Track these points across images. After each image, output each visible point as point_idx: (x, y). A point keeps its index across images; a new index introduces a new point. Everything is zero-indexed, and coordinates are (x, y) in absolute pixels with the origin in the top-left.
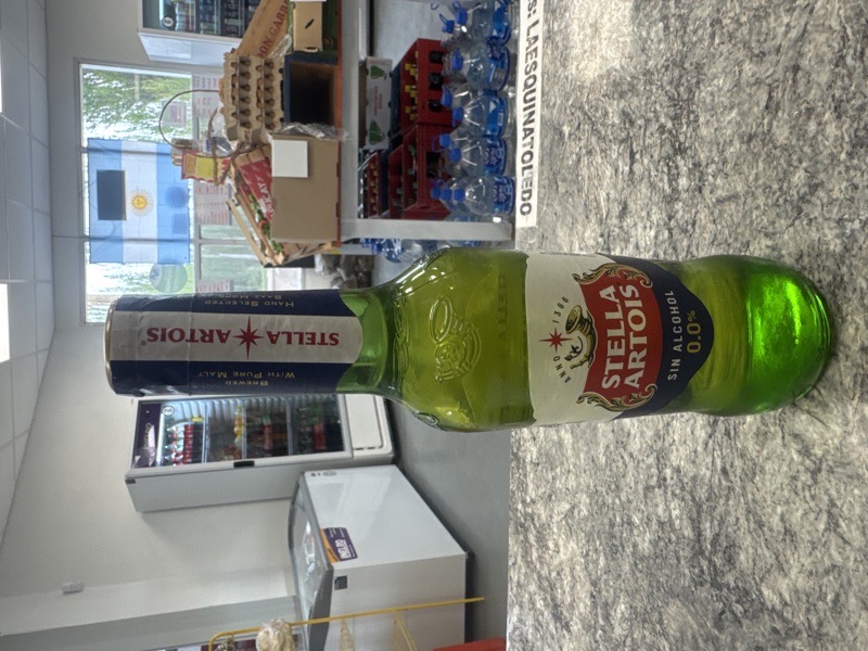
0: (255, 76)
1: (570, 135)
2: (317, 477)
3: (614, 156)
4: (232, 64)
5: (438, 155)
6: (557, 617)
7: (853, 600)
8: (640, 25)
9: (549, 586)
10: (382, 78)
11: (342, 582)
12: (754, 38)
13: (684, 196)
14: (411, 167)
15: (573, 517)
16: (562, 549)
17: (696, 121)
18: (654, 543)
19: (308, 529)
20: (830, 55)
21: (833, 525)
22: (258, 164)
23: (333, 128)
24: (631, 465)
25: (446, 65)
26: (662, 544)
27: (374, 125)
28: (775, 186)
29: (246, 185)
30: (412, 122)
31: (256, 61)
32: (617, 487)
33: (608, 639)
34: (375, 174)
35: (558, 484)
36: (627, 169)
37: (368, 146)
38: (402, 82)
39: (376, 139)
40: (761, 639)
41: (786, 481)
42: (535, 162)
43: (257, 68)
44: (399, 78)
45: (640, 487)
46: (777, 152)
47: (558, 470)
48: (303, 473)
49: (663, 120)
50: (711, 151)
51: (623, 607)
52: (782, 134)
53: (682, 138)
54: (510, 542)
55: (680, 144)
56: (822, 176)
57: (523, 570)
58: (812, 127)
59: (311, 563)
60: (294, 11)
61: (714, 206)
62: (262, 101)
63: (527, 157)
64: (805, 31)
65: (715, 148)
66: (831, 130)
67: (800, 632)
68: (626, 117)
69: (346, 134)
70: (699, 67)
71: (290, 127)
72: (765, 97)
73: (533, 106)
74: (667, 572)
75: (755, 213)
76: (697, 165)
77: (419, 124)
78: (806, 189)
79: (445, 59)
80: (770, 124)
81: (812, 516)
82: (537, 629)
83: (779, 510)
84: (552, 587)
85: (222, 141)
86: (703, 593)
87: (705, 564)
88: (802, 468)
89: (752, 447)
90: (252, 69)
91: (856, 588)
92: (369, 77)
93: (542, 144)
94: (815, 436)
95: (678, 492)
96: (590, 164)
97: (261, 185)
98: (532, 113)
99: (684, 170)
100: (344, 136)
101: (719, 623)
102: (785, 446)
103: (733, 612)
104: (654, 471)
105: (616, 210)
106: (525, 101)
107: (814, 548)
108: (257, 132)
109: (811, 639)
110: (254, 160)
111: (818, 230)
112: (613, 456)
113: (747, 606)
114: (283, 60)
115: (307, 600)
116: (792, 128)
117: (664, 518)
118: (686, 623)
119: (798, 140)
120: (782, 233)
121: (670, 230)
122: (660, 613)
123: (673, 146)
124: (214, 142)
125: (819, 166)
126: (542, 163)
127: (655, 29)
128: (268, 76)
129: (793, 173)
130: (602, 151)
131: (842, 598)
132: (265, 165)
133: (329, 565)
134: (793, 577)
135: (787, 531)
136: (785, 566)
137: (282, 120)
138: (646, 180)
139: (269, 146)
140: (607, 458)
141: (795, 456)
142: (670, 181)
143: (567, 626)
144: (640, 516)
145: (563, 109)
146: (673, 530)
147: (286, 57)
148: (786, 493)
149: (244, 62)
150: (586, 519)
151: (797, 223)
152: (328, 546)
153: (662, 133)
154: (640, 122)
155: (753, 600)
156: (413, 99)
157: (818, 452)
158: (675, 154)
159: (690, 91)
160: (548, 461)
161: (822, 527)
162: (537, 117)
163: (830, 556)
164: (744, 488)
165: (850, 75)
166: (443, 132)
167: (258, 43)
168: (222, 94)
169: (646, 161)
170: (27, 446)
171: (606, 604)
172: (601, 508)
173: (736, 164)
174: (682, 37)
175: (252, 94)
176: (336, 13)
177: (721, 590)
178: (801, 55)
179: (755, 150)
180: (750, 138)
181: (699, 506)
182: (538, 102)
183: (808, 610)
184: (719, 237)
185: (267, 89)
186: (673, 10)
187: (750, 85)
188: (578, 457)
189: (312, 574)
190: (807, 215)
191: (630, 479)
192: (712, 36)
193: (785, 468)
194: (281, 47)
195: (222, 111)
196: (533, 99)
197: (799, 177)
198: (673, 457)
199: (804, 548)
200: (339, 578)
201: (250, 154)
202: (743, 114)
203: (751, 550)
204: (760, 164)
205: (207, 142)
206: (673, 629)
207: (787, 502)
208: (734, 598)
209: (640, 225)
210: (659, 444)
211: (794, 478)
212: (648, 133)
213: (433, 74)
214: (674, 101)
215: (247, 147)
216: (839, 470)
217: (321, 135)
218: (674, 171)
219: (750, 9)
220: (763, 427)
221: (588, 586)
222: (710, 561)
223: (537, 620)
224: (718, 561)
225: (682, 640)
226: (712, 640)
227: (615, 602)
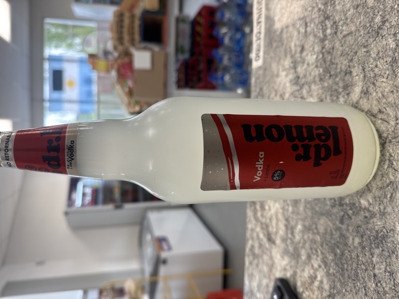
3: (298, 26)
4: (117, 16)
6: (270, 240)
13: (329, 37)
16: (272, 208)
17: (334, 3)
21: (390, 165)
28: (368, 25)
33: (292, 242)
36: (304, 31)
42: (262, 36)
46: (369, 10)
49: (320, 6)
50: (340, 15)
51: (299, 226)
53: (328, 12)
54: (248, 211)
55: (327, 15)
56: (387, 17)
57: (254, 222)
61: (342, 39)
65: (342, 13)
67: (376, 214)
68: (303, 7)
73: (261, 11)
74: (319, 205)
75: (360, 38)
76: (335, 23)
78: (381, 23)
82: (260, 247)
84: (267, 226)
86: (335, 210)
90: (126, 19)
94: (384, 128)
96: (287, 32)
98: (260, 15)
99: (329, 26)
101: (342, 222)
103: (348, 215)
105: (299, 49)
107: (383, 177)
109: (380, 216)
111: (386, 40)
113: (354, 210)
118: (327, 225)
119: (378, 3)
120: (371, 45)
121: (323, 54)
122: (316, 225)
123: (324, 16)
125: (386, 12)
126: (265, 36)
129: (375, 18)
130: (293, 25)
131: (394, 195)
134: (374, 192)
136: (371, 188)
138: (312, 34)
142: (323, 32)
143: (274, 242)
145: (275, 10)
149: (123, 15)
151: (377, 39)
153: (319, 12)
154: (310, 9)
155: (356, 207)
157: (385, 135)
158: (325, 20)
161: (386, 167)
162: (263, 16)
163: (389, 178)
169: (312, 26)
171: (292, 228)
173: (351, 19)
175: (126, 30)
177: (343, 206)
179: (360, 11)
180: (357, 7)
183: (380, 204)
184: (344, 52)
190: (381, 35)
197: (378, 19)
204: (362, 17)
206: (321, 229)
208: (348, 208)
209: (310, 54)
212: (313, 13)
216: (394, 140)
218: (325, 28)
221: (284, 222)
223: (260, 243)
225: (326, 233)
226: (339, 229)
227: (296, 225)
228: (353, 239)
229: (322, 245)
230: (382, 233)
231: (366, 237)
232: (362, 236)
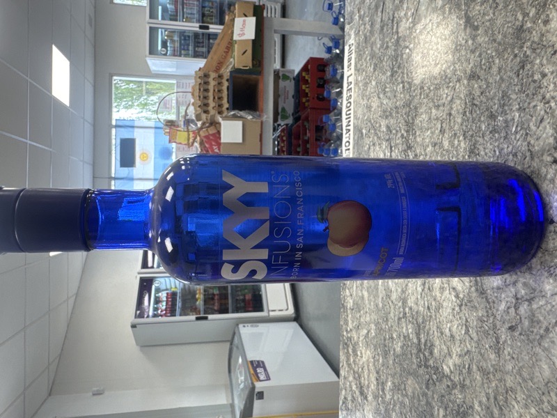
0: (212, 83)
1: (366, 134)
2: (246, 327)
3: (384, 147)
4: (199, 77)
5: (323, 127)
6: (362, 393)
7: (474, 367)
8: (393, 84)
9: (358, 377)
10: (289, 81)
11: (261, 395)
12: (436, 98)
14: (306, 134)
15: (368, 337)
16: (364, 356)
17: (415, 134)
18: (402, 347)
19: (240, 360)
20: (461, 111)
21: (467, 332)
22: (213, 135)
23: (258, 113)
24: (392, 307)
25: (327, 73)
26: (405, 348)
27: (283, 109)
29: (205, 147)
30: (307, 107)
31: (213, 75)
32: (387, 319)
33: (383, 402)
34: (284, 138)
35: (362, 320)
36: (389, 154)
37: (280, 122)
38: (301, 83)
39: (284, 117)
40: (443, 392)
41: (451, 311)
42: (351, 147)
43: (214, 79)
44: (299, 81)
45: (396, 318)
46: (444, 152)
47: (362, 312)
48: (238, 325)
49: (403, 132)
51: (390, 383)
52: (446, 144)
53: (410, 141)
54: (341, 354)
55: (410, 144)
57: (347, 369)
58: (456, 142)
59: (242, 382)
60: (236, 46)
62: (216, 98)
63: (347, 144)
64: (453, 98)
65: (422, 147)
66: (462, 144)
67: (457, 385)
68: (388, 127)
69: (265, 117)
70: (416, 108)
71: (232, 113)
72: (440, 126)
73: (350, 118)
74: (407, 362)
76: (416, 155)
77: (311, 108)
79: (327, 69)
80: (442, 139)
81: (460, 327)
82: (353, 402)
83: (448, 326)
84: (360, 377)
85: (192, 121)
86: (421, 371)
87: (422, 355)
88: (456, 304)
89: (438, 295)
90: (211, 80)
91: (475, 361)
92: (280, 81)
93: (354, 138)
94: (460, 288)
95: (411, 320)
96: (374, 150)
97: (215, 147)
98: (349, 121)
99: (411, 157)
100: (264, 118)
101: (427, 388)
102: (450, 293)
103: (433, 380)
104: (401, 309)
106: (347, 115)
107: (461, 343)
108: (213, 116)
109: (461, 388)
110: (211, 133)
112: (385, 303)
113: (438, 375)
114: (229, 74)
115: (239, 407)
116: (450, 141)
117: (406, 334)
118: (415, 388)
122: (405, 385)
123: (407, 145)
124: (188, 122)
126: (354, 148)
127: (399, 87)
128: (220, 84)
130: (379, 144)
131: (471, 366)
132: (218, 135)
133: (252, 383)
134: (454, 358)
135: (452, 336)
136: (451, 353)
137: (227, 109)
139: (220, 124)
140: (383, 304)
141: (454, 298)
143: (366, 398)
144: (396, 333)
145: (363, 121)
146: (409, 340)
147: (231, 72)
148: (451, 317)
149: (206, 76)
150: (374, 338)
152: (252, 372)
153: (403, 138)
154: (394, 132)
155: (440, 372)
156: (307, 93)
157: (461, 296)
158: (407, 149)
159: (413, 119)
160: (358, 307)
161: (463, 332)
162: (351, 123)
163: (466, 346)
164: (436, 316)
165: (468, 121)
166: (326, 114)
167: (215, 64)
168: (193, 95)
169: (396, 151)
170: (75, 302)
171: (383, 383)
172: (380, 332)
173: (430, 157)
174: (409, 92)
175: (211, 94)
176: (261, 46)
177: (428, 368)
178: (452, 108)
179: (437, 151)
180: (435, 145)
181: (419, 326)
182: (352, 116)
183: (459, 374)
185: (219, 91)
186: (406, 79)
187: (435, 120)
188: (370, 304)
189: (242, 390)
191: (392, 315)
192: (421, 94)
193: (450, 305)
194: (227, 66)
195: (193, 104)
196: (350, 114)
198: (409, 301)
199: (457, 343)
200: (258, 393)
201: (209, 129)
202: (432, 133)
203: (439, 347)
205: (184, 122)
206: (410, 392)
207: (451, 322)
208: (433, 372)
210: (403, 295)
211: (454, 309)
212: (397, 138)
213: (320, 78)
214: (407, 123)
215: (207, 125)
216: (468, 304)
217: (251, 117)
218: (407, 157)
219: (434, 84)
220: (442, 285)
221: (375, 375)
222: (424, 355)
223: (353, 397)
224: (427, 354)
225: (413, 397)
226: (425, 395)
227: (386, 381)
228: (438, 410)
229: (411, 411)
230: (463, 409)
231: (449, 409)
232: (446, 409)
